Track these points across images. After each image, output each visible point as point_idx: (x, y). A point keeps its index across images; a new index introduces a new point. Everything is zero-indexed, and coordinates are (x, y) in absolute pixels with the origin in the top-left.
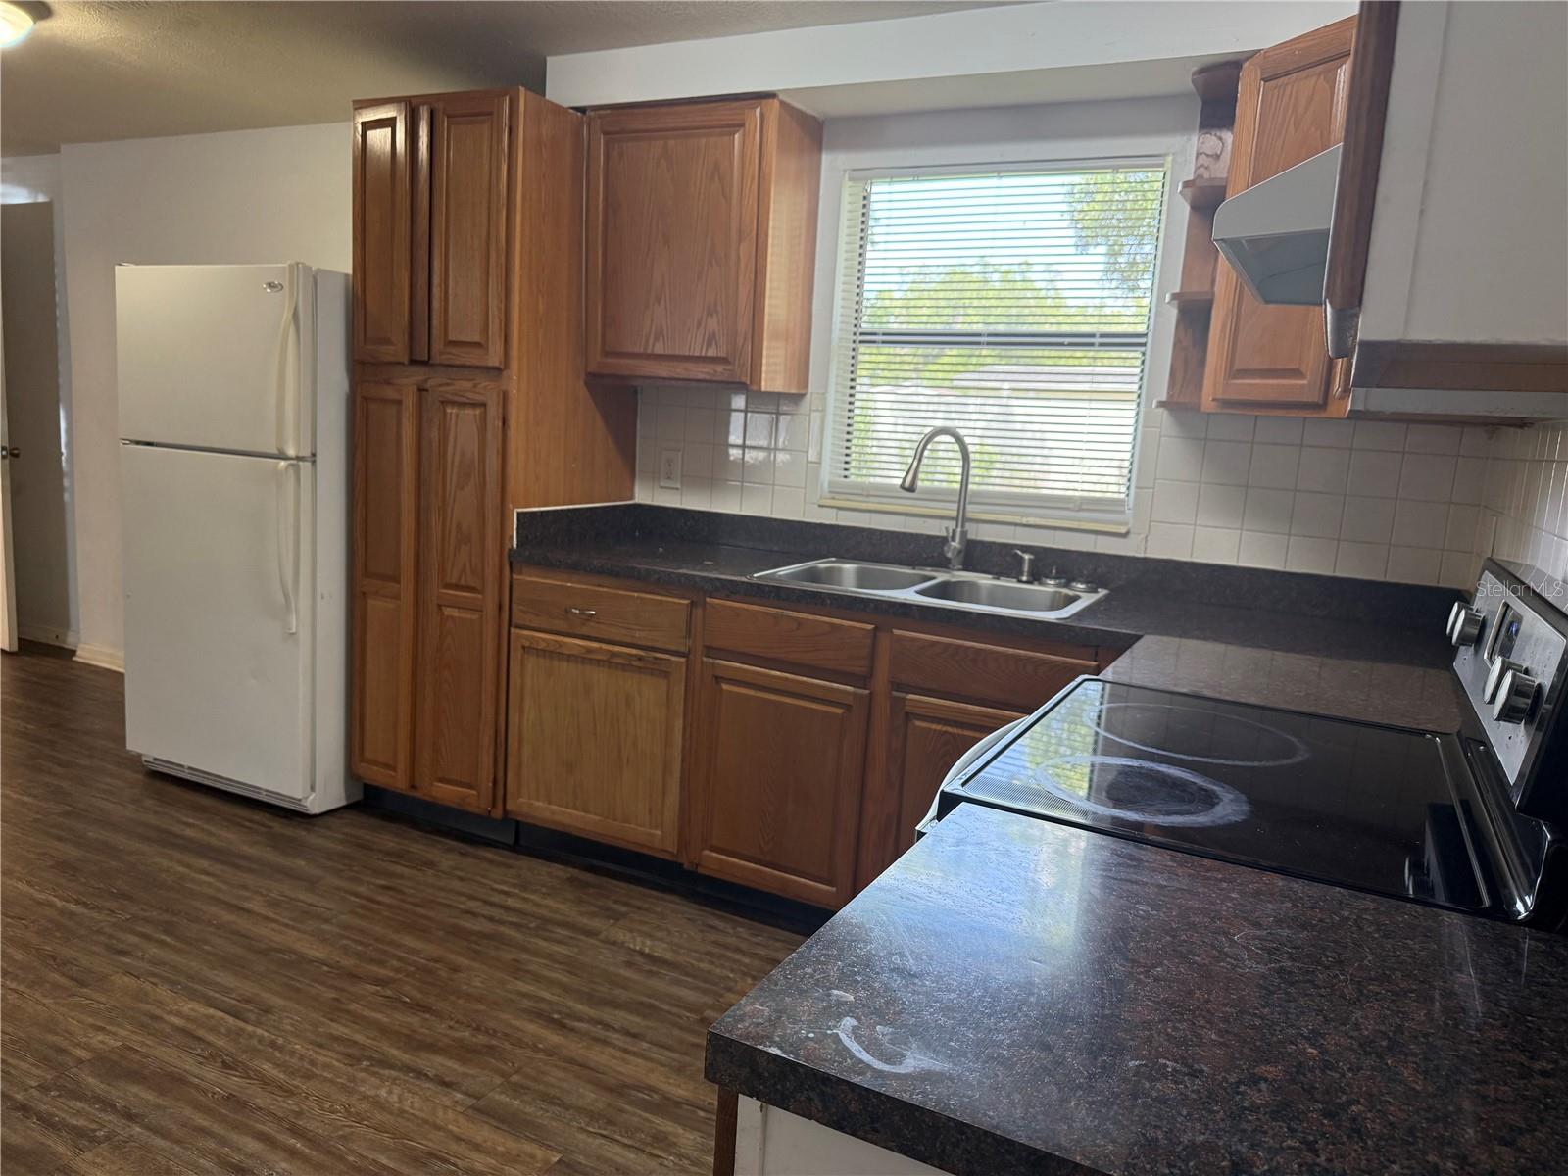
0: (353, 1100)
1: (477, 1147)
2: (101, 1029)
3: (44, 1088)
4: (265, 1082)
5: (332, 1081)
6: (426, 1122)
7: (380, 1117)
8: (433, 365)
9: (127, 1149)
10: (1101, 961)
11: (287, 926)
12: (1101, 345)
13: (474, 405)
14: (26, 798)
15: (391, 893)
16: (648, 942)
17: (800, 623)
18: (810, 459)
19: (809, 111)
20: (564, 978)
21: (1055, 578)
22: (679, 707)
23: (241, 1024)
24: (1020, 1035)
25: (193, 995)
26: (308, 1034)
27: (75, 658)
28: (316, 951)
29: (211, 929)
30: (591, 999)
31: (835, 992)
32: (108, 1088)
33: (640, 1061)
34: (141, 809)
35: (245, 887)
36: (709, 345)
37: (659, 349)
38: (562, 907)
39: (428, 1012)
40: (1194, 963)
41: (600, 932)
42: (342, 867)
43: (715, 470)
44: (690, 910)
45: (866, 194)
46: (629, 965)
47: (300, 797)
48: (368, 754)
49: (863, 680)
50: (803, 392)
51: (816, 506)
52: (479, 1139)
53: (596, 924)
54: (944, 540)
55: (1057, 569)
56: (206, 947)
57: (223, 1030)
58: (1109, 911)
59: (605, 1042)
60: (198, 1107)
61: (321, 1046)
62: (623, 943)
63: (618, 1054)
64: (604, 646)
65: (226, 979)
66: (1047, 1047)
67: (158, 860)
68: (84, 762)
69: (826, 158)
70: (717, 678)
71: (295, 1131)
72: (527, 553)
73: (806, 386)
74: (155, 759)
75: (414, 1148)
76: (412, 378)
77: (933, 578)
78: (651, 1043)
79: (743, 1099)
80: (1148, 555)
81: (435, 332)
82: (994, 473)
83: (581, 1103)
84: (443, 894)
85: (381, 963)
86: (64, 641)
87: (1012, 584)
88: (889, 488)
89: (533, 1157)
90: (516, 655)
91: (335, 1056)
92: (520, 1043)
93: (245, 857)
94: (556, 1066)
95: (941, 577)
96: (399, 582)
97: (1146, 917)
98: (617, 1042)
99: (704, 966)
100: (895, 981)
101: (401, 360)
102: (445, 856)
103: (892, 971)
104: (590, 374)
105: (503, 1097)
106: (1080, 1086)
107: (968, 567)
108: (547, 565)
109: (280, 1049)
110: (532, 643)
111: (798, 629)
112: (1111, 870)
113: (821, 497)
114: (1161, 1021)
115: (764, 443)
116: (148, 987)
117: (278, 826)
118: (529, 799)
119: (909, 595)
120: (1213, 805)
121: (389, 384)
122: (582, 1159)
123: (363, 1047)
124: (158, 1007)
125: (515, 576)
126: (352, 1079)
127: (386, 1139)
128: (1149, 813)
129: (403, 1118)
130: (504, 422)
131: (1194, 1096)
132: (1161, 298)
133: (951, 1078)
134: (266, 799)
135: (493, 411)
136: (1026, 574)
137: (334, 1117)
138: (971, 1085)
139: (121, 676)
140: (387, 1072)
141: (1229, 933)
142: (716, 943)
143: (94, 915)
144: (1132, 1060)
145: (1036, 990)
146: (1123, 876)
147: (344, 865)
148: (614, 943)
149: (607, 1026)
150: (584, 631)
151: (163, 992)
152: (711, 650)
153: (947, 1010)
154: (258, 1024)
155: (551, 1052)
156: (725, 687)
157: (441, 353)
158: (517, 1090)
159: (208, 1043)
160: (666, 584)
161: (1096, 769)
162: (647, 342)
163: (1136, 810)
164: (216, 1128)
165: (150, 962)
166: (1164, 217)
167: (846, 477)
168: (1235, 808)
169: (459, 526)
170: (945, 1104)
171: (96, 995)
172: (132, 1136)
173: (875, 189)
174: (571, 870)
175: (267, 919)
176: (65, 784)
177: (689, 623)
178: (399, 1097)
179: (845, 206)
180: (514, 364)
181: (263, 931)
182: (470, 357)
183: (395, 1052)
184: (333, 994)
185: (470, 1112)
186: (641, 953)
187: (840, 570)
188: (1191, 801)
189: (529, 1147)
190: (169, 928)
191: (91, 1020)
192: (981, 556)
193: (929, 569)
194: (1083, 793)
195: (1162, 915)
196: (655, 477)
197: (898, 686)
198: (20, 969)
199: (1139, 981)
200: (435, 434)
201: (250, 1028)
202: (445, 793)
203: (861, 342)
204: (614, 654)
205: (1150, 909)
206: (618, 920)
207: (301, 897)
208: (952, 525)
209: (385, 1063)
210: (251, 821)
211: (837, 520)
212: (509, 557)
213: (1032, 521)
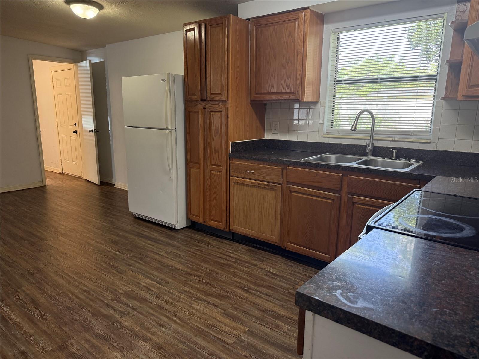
0: (191, 309)
1: (225, 324)
2: (125, 285)
3: (112, 300)
4: (167, 302)
5: (185, 303)
6: (211, 316)
7: (198, 314)
8: (207, 101)
9: (133, 317)
10: (423, 278)
11: (172, 260)
12: (420, 80)
13: (219, 112)
14: (104, 224)
15: (199, 251)
16: (272, 269)
17: (317, 174)
18: (320, 122)
19: (320, 12)
20: (248, 278)
21: (405, 158)
22: (279, 200)
23: (161, 286)
24: (396, 298)
25: (148, 277)
26: (178, 290)
27: (114, 186)
28: (180, 267)
29: (152, 260)
30: (255, 284)
31: (335, 282)
32: (128, 301)
33: (271, 303)
34: (133, 227)
35: (160, 249)
36: (288, 89)
37: (272, 91)
38: (246, 257)
39: (211, 285)
40: (456, 280)
41: (258, 265)
42: (186, 244)
43: (289, 128)
44: (284, 260)
45: (338, 37)
46: (266, 275)
47: (174, 224)
48: (192, 212)
49: (338, 192)
50: (318, 101)
51: (322, 137)
52: (225, 322)
53: (256, 263)
54: (366, 147)
55: (405, 155)
56: (151, 265)
57: (156, 287)
58: (425, 263)
59: (260, 297)
60: (150, 308)
61: (182, 293)
62: (264, 269)
63: (264, 301)
64: (257, 182)
65: (156, 273)
66: (404, 302)
67: (138, 241)
68: (118, 214)
69: (325, 26)
70: (291, 191)
71: (175, 316)
72: (234, 155)
73: (319, 99)
74: (136, 214)
75: (208, 323)
76: (201, 105)
77: (362, 159)
78: (273, 298)
79: (307, 312)
80: (438, 149)
81: (208, 91)
82: (382, 124)
83: (254, 314)
84: (213, 252)
85: (197, 271)
86: (112, 182)
87: (390, 160)
88: (347, 130)
89: (240, 328)
90: (232, 184)
91: (185, 296)
92: (236, 296)
93: (160, 240)
94: (246, 303)
95: (365, 158)
96: (199, 164)
97: (438, 265)
98: (264, 297)
99: (289, 277)
100: (354, 280)
101: (199, 100)
102: (213, 241)
103: (353, 277)
104: (251, 100)
105: (232, 310)
106: (416, 315)
107: (374, 155)
108: (240, 158)
109: (171, 293)
110: (236, 181)
111: (316, 176)
112: (426, 250)
113: (324, 135)
114: (444, 297)
115: (305, 118)
116: (136, 275)
117: (169, 232)
118: (236, 226)
119: (354, 164)
120: (462, 231)
121: (195, 107)
122: (255, 330)
123: (193, 294)
124: (139, 280)
125: (231, 162)
126: (190, 303)
127: (200, 320)
128: (439, 233)
129: (204, 314)
130: (227, 116)
131: (456, 321)
132: (443, 62)
133: (373, 310)
134: (165, 225)
135: (224, 113)
136: (394, 157)
137: (186, 313)
138: (380, 313)
139: (127, 191)
140: (200, 301)
141: (469, 271)
142: (292, 270)
143: (122, 255)
144: (434, 308)
145: (400, 285)
146: (430, 252)
147: (187, 243)
148: (262, 269)
149: (261, 293)
150: (251, 177)
151: (140, 276)
152: (288, 183)
153: (371, 290)
154: (165, 286)
155: (245, 299)
156: (293, 194)
157: (209, 97)
158: (236, 309)
159: (152, 291)
160: (275, 163)
161: (419, 218)
162: (268, 89)
163: (435, 232)
164: (155, 314)
165: (137, 268)
166: (444, 35)
167: (332, 127)
168: (471, 232)
169: (215, 148)
170: (371, 317)
171: (124, 277)
172: (134, 314)
173: (341, 35)
174: (248, 247)
175: (166, 257)
176: (114, 220)
177: (282, 175)
178: (203, 309)
179: (331, 41)
180: (230, 99)
181: (165, 260)
182: (217, 98)
183: (202, 296)
184: (184, 279)
185: (223, 314)
186: (270, 272)
187: (330, 157)
188: (454, 229)
189: (239, 325)
190: (141, 259)
191: (123, 283)
192: (378, 151)
193: (360, 156)
194: (414, 226)
195: (444, 264)
196: (271, 131)
197: (350, 193)
198: (105, 268)
199: (436, 285)
200: (208, 121)
201: (163, 287)
202: (213, 224)
203: (337, 84)
204: (259, 184)
205: (440, 263)
206: (263, 262)
207: (175, 252)
208: (368, 142)
209: (199, 299)
210: (161, 231)
211: (329, 141)
212: (229, 156)
213: (396, 139)
